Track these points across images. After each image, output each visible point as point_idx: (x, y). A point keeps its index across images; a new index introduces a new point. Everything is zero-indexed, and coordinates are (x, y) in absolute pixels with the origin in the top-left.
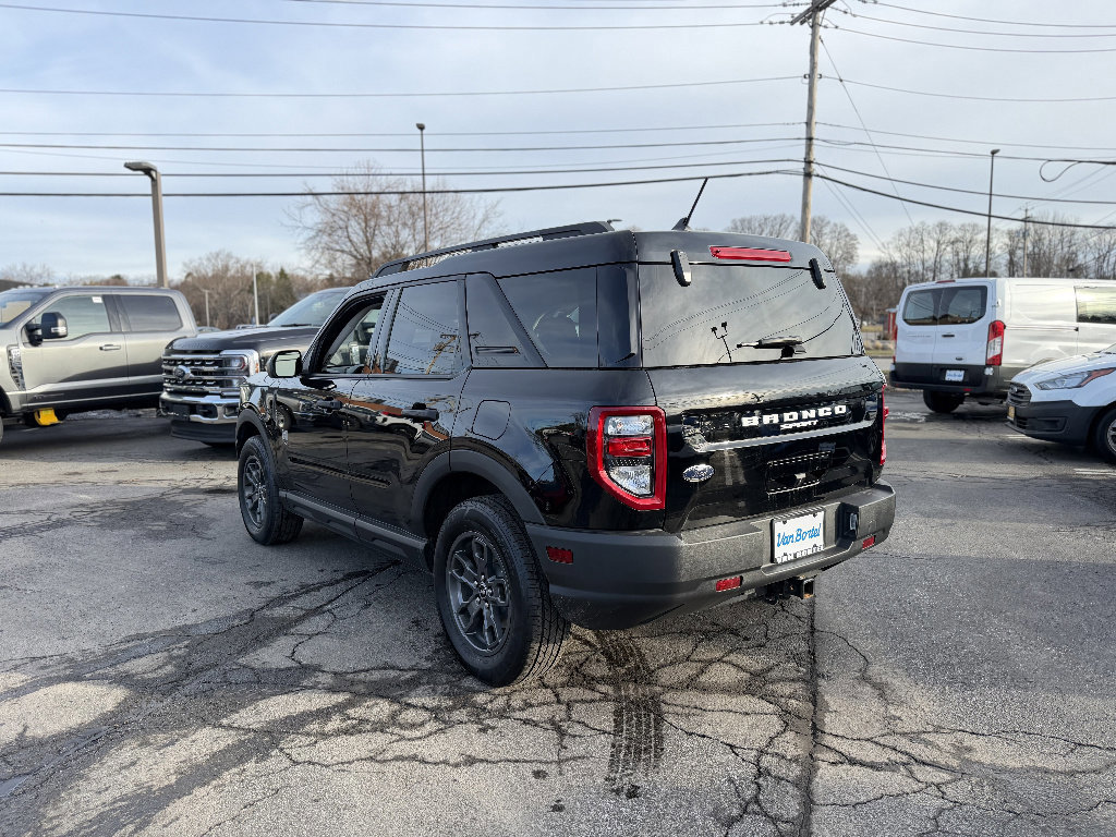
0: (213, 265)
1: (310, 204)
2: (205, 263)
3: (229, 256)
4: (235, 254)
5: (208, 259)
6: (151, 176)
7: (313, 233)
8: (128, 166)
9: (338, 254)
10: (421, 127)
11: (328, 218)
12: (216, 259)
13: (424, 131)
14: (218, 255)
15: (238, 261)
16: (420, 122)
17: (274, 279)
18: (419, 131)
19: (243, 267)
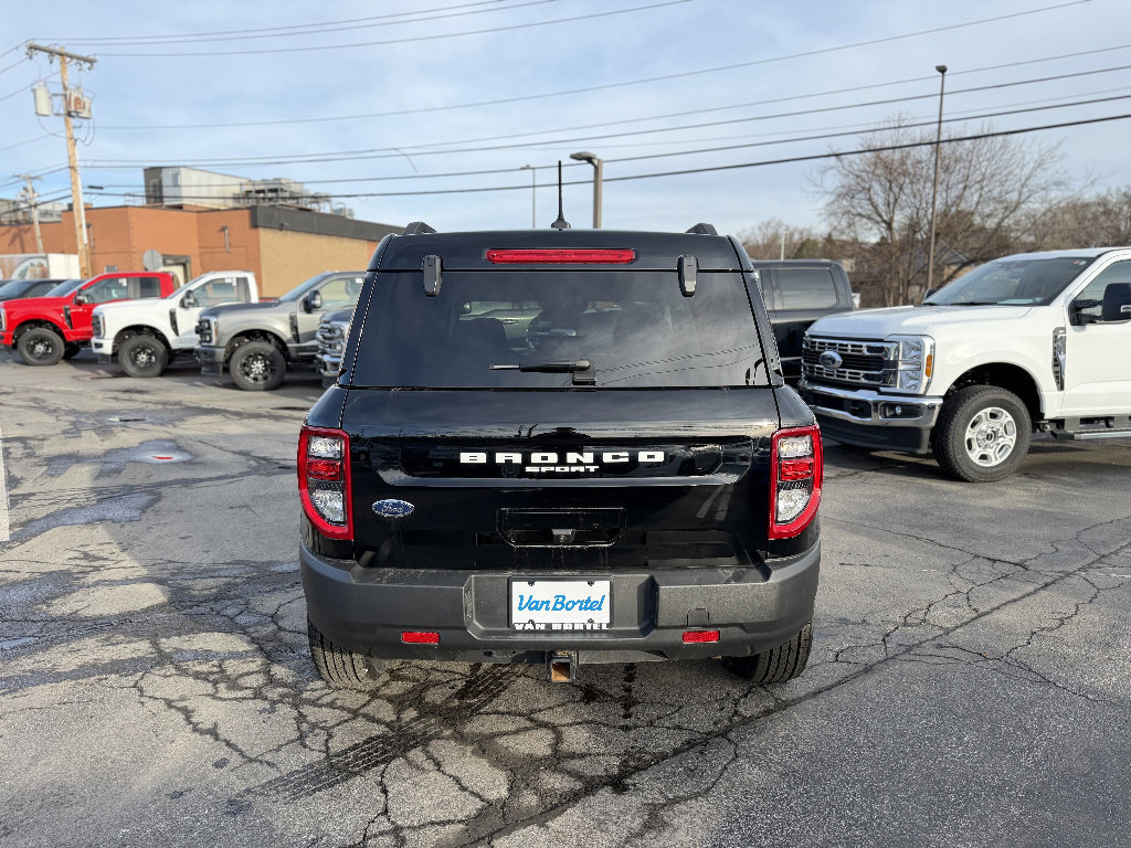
0: (764, 234)
1: (833, 168)
2: (757, 231)
3: (780, 224)
4: (785, 222)
5: (760, 229)
6: (593, 164)
7: (833, 198)
8: (573, 157)
9: (857, 218)
10: (942, 70)
11: (851, 180)
12: (766, 229)
13: (946, 73)
14: (769, 223)
15: (787, 228)
16: (940, 64)
17: (820, 245)
18: (940, 74)
19: (791, 235)
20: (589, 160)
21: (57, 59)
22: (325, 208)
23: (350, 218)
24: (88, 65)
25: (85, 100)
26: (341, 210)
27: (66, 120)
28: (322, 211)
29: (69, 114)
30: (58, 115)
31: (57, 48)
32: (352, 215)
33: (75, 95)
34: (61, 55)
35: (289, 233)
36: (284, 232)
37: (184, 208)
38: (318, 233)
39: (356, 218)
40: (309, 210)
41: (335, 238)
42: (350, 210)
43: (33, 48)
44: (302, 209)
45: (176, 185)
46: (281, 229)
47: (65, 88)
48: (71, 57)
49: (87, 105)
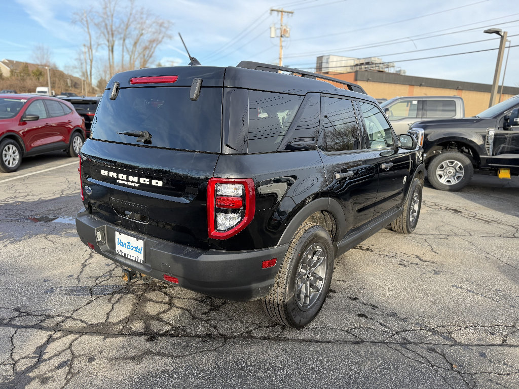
20: (497, 32)
21: (280, 13)
22: (392, 70)
23: (403, 74)
24: (291, 14)
25: (288, 29)
26: (400, 71)
27: (280, 39)
28: (390, 72)
29: (281, 36)
30: (278, 37)
31: (280, 9)
32: (404, 73)
33: (284, 28)
34: (281, 12)
35: (371, 82)
36: (369, 82)
37: (329, 73)
38: (385, 82)
39: (407, 74)
40: (382, 72)
41: (393, 84)
42: (404, 71)
43: (272, 10)
44: (379, 71)
45: (327, 62)
46: (367, 81)
47: (281, 26)
48: (285, 12)
49: (288, 32)
